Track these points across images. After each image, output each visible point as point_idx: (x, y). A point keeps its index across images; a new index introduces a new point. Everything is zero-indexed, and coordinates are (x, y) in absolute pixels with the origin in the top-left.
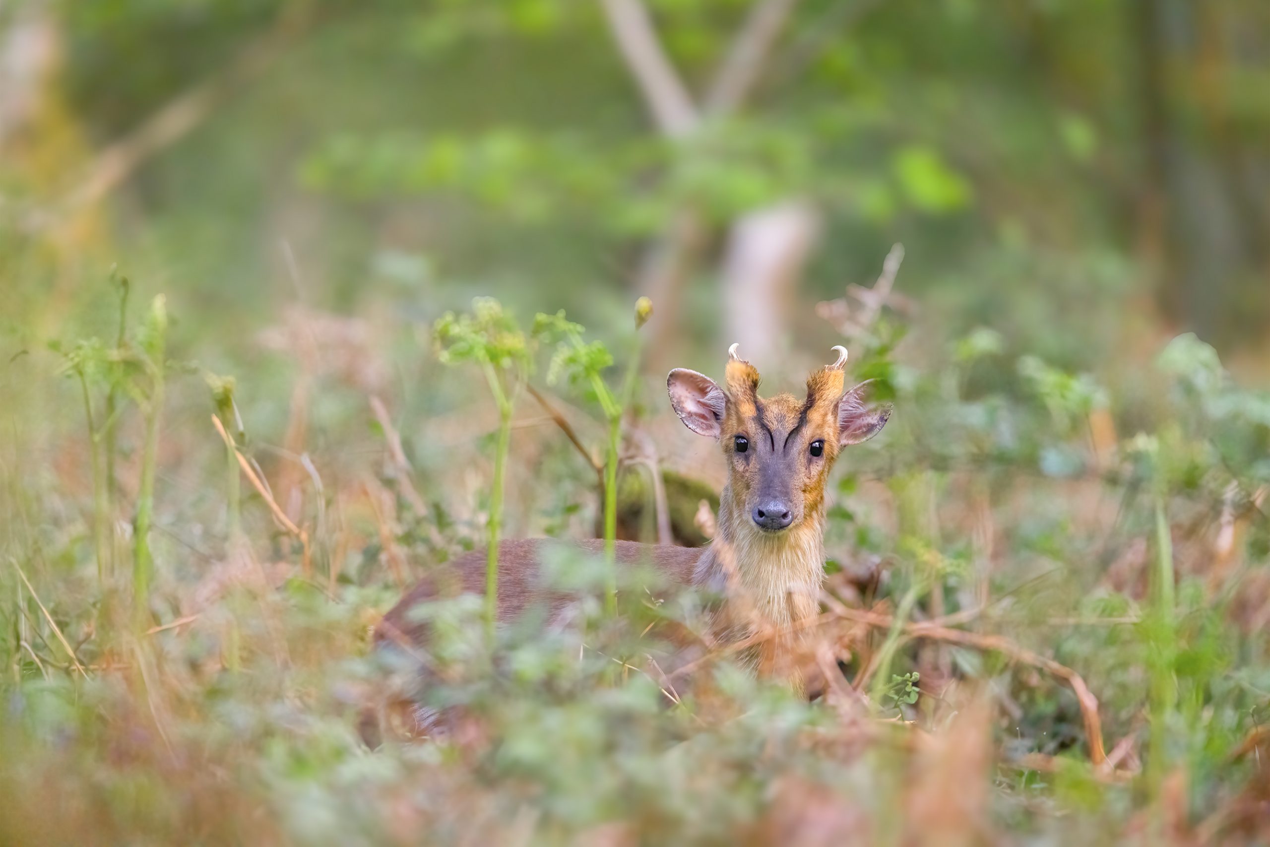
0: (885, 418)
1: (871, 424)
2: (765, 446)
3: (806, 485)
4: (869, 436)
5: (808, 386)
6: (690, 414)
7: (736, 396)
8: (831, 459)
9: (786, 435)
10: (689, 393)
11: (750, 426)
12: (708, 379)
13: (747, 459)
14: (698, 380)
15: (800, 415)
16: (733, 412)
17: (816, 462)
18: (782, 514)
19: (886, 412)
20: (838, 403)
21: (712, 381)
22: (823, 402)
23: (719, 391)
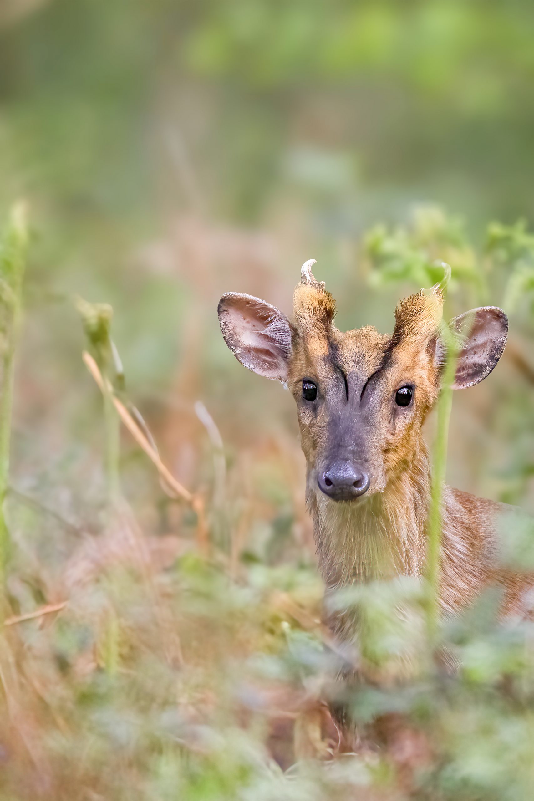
0: (497, 357)
1: (479, 364)
2: (336, 395)
3: (389, 444)
4: (477, 380)
5: (396, 315)
6: (248, 350)
7: (305, 330)
8: (426, 409)
9: (365, 379)
10: (248, 322)
11: (320, 368)
12: (270, 306)
13: (315, 409)
14: (257, 307)
15: (384, 354)
16: (301, 349)
17: (404, 414)
18: (353, 481)
19: (497, 349)
20: (435, 337)
21: (275, 309)
22: (414, 338)
23: (284, 322)
